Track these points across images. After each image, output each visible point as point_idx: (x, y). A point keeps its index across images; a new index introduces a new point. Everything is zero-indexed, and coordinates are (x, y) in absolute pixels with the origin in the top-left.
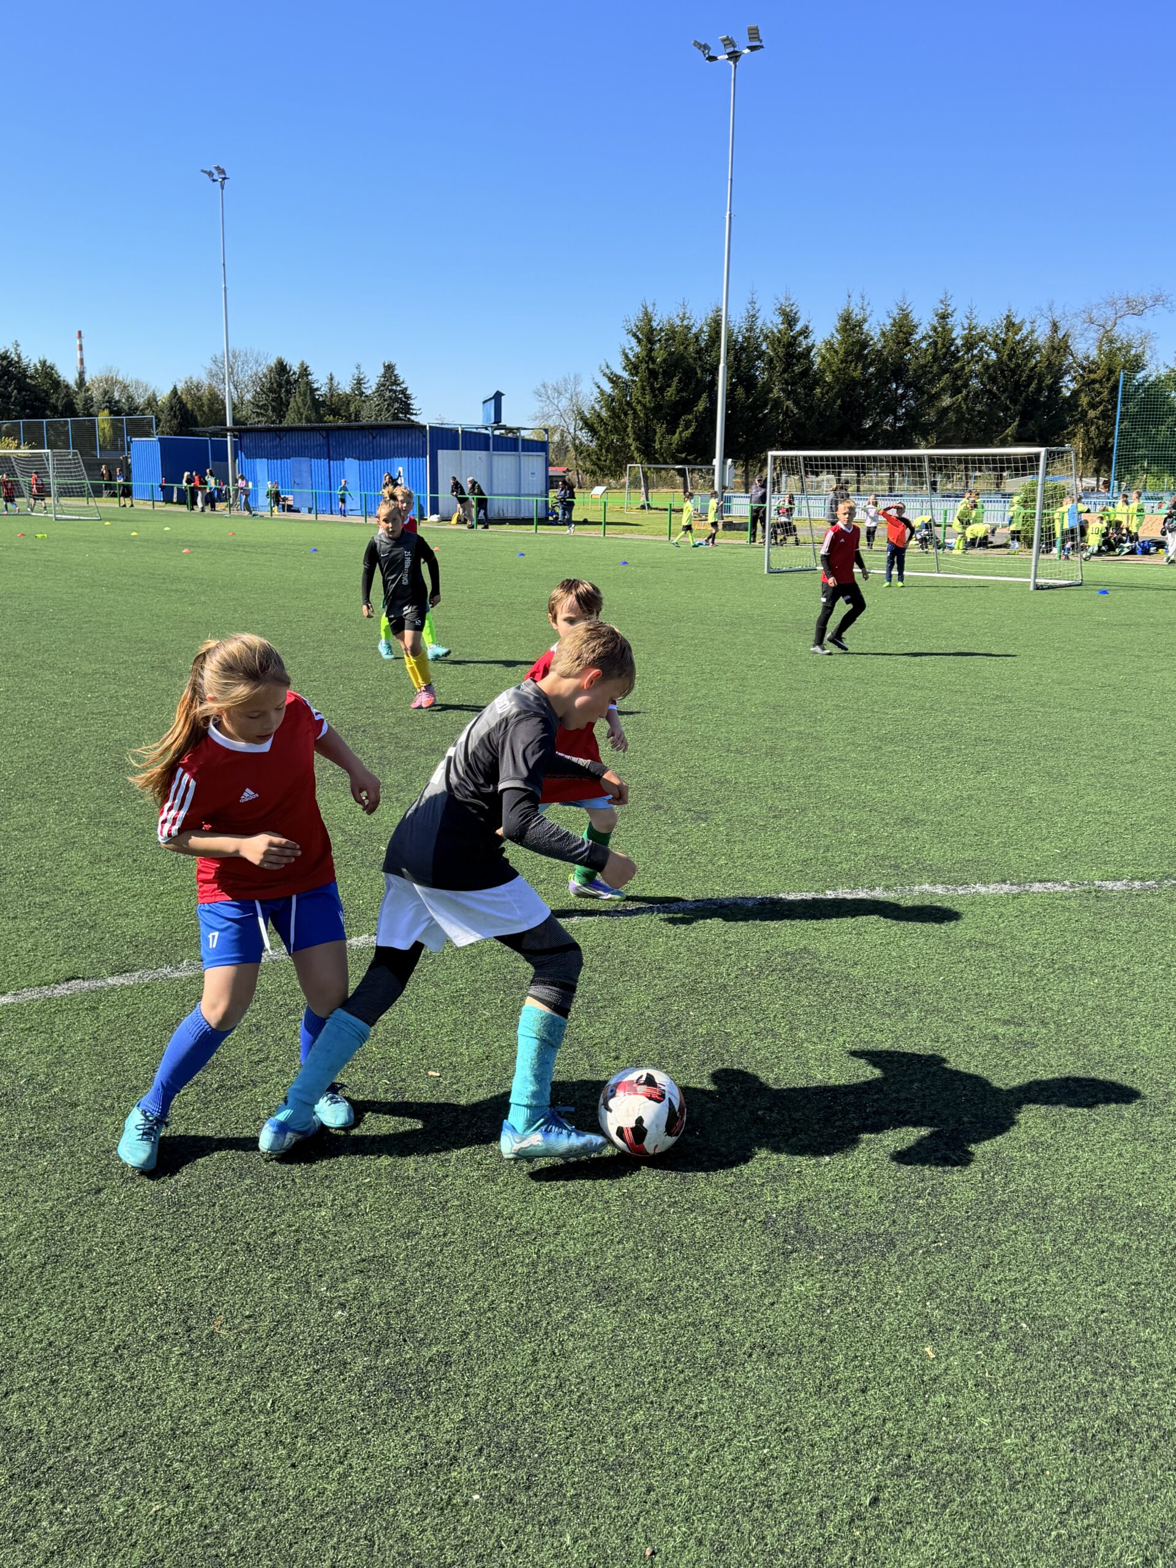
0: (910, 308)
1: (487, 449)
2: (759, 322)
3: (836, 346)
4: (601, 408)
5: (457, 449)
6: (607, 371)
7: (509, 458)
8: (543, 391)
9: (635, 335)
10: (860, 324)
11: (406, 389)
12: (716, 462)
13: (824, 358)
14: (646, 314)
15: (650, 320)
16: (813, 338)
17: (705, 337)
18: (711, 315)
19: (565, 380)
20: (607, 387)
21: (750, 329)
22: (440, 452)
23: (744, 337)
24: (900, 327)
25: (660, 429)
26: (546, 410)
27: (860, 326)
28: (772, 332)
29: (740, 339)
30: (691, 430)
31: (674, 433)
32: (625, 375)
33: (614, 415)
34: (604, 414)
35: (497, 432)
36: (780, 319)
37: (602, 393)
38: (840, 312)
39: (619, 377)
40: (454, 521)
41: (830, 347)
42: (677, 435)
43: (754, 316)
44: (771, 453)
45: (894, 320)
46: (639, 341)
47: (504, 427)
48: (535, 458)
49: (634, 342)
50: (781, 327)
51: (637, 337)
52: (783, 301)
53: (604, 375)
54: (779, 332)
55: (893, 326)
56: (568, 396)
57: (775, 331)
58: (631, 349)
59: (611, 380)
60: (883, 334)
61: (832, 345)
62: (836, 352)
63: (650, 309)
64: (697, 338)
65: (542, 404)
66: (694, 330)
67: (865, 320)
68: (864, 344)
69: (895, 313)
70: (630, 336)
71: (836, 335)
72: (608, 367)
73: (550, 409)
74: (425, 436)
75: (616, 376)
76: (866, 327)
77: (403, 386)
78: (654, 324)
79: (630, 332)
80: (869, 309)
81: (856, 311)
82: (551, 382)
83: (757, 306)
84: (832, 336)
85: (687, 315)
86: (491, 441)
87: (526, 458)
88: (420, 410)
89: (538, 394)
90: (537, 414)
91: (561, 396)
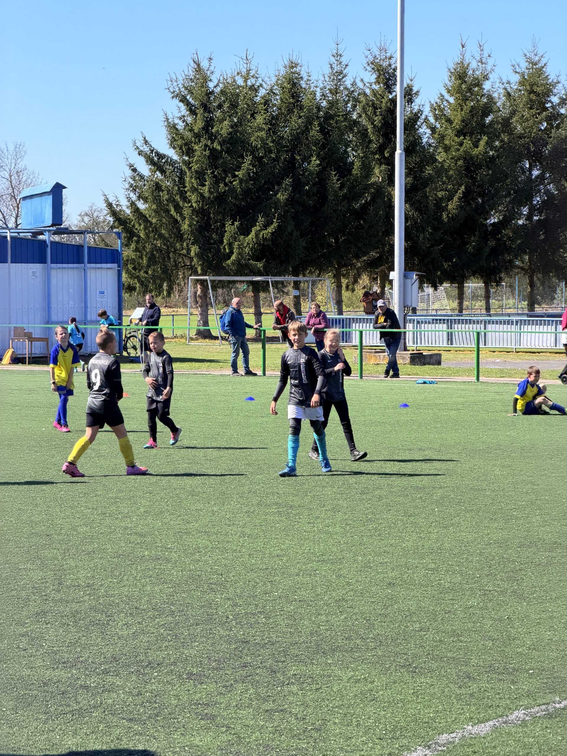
0: (544, 61)
1: (42, 260)
4: (140, 198)
5: (5, 261)
6: (146, 149)
7: (71, 272)
10: (479, 82)
12: (394, 275)
14: (199, 70)
15: (206, 79)
24: (532, 85)
35: (57, 238)
36: (373, 78)
37: (138, 177)
40: (7, 359)
46: (191, 108)
47: (67, 231)
48: (104, 272)
53: (142, 153)
54: (374, 93)
55: (521, 83)
58: (180, 118)
69: (524, 65)
78: (211, 85)
83: (344, 60)
84: (443, 99)
86: (49, 250)
87: (93, 271)
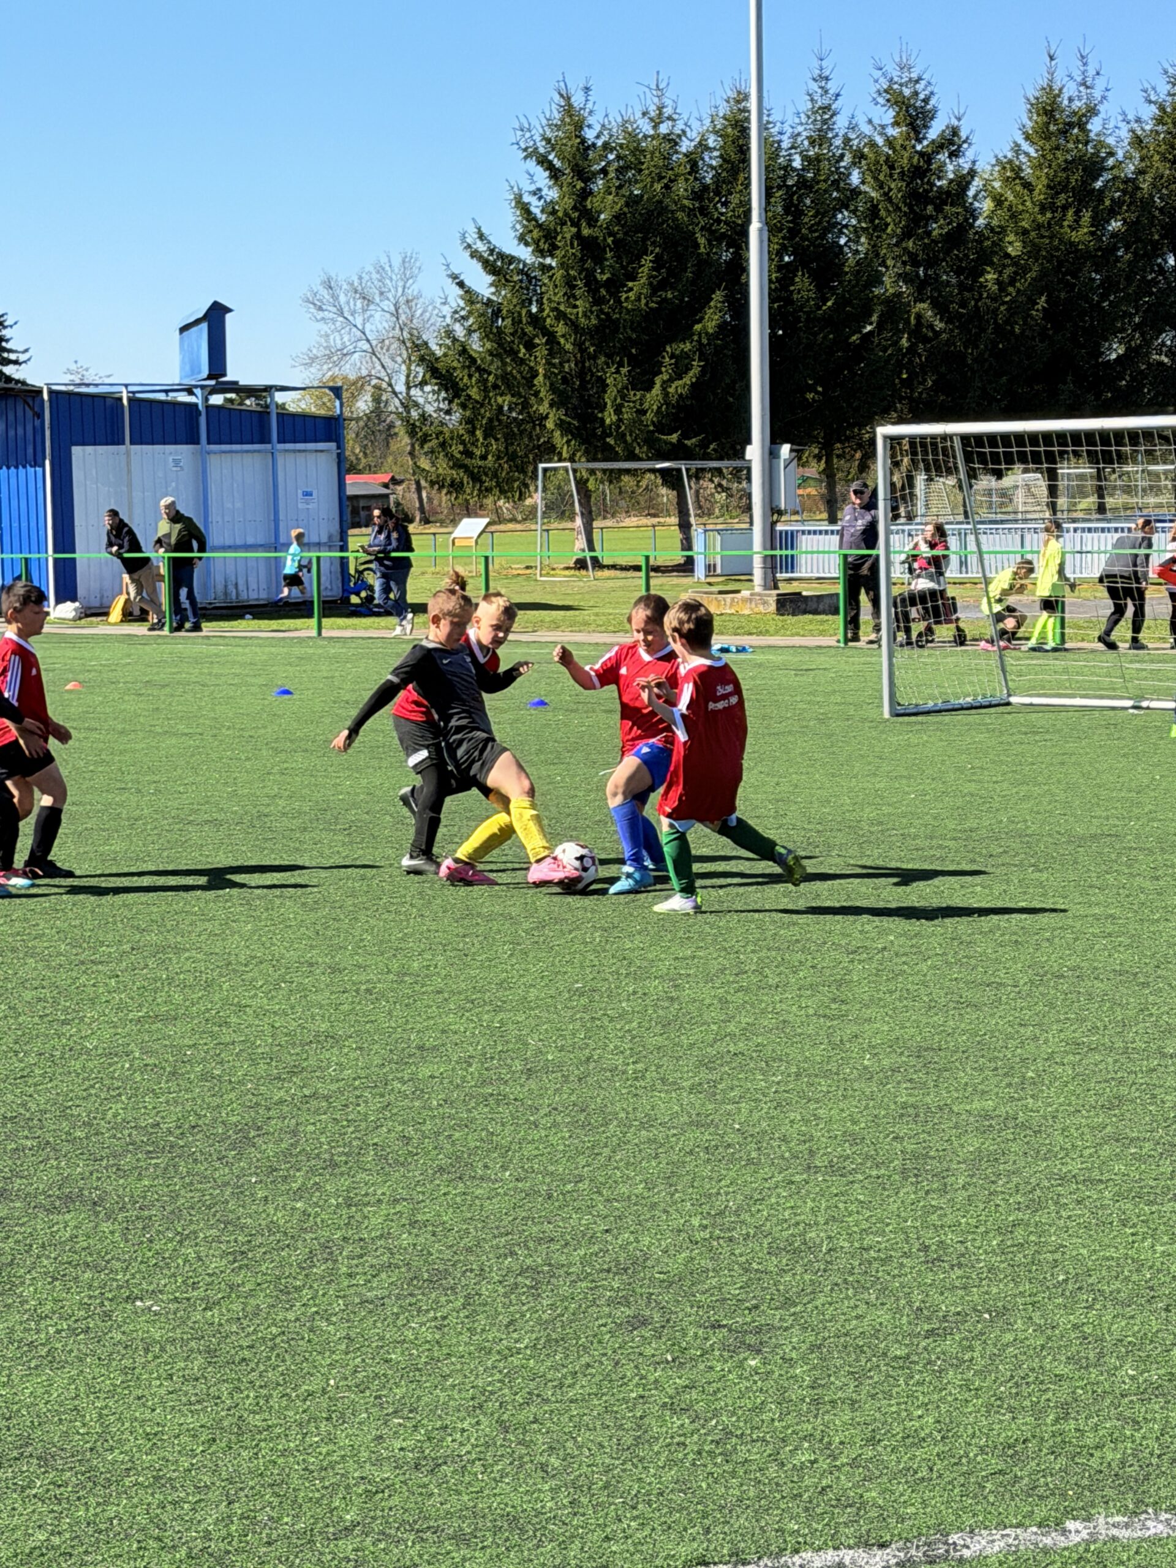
1: (193, 440)
2: (841, 123)
3: (1027, 171)
4: (470, 332)
5: (119, 441)
6: (481, 247)
7: (248, 459)
8: (325, 294)
9: (543, 161)
10: (1080, 121)
12: (754, 453)
13: (999, 201)
14: (568, 109)
15: (579, 125)
16: (970, 154)
17: (712, 159)
18: (724, 109)
19: (380, 269)
20: (482, 284)
21: (820, 139)
22: (76, 450)
23: (805, 158)
25: (615, 379)
26: (336, 341)
27: (1082, 126)
28: (873, 144)
29: (797, 163)
30: (688, 379)
31: (649, 387)
32: (525, 254)
33: (503, 348)
34: (476, 345)
35: (217, 400)
36: (889, 115)
37: (470, 296)
38: (1032, 93)
39: (511, 259)
40: (116, 614)
41: (1012, 173)
42: (657, 390)
43: (826, 108)
44: (883, 431)
45: (1162, 108)
46: (555, 174)
47: (233, 387)
48: (311, 457)
49: (542, 177)
50: (893, 132)
51: (550, 167)
52: (895, 74)
53: (475, 254)
54: (890, 142)
56: (388, 306)
57: (880, 141)
58: (537, 192)
59: (489, 267)
60: (1137, 141)
61: (1017, 170)
62: (1028, 186)
63: (577, 100)
64: (693, 161)
65: (324, 328)
66: (685, 146)
67: (1092, 111)
68: (1093, 166)
69: (1163, 89)
70: (532, 165)
71: (1026, 146)
72: (481, 236)
73: (343, 338)
74: (40, 415)
75: (502, 256)
76: (1094, 126)
78: (590, 135)
79: (531, 153)
80: (1100, 85)
81: (1070, 90)
82: (345, 273)
83: (833, 86)
84: (1017, 149)
85: (667, 111)
86: (203, 421)
87: (290, 457)
88: (26, 351)
89: (315, 304)
90: (315, 351)
91: (372, 307)
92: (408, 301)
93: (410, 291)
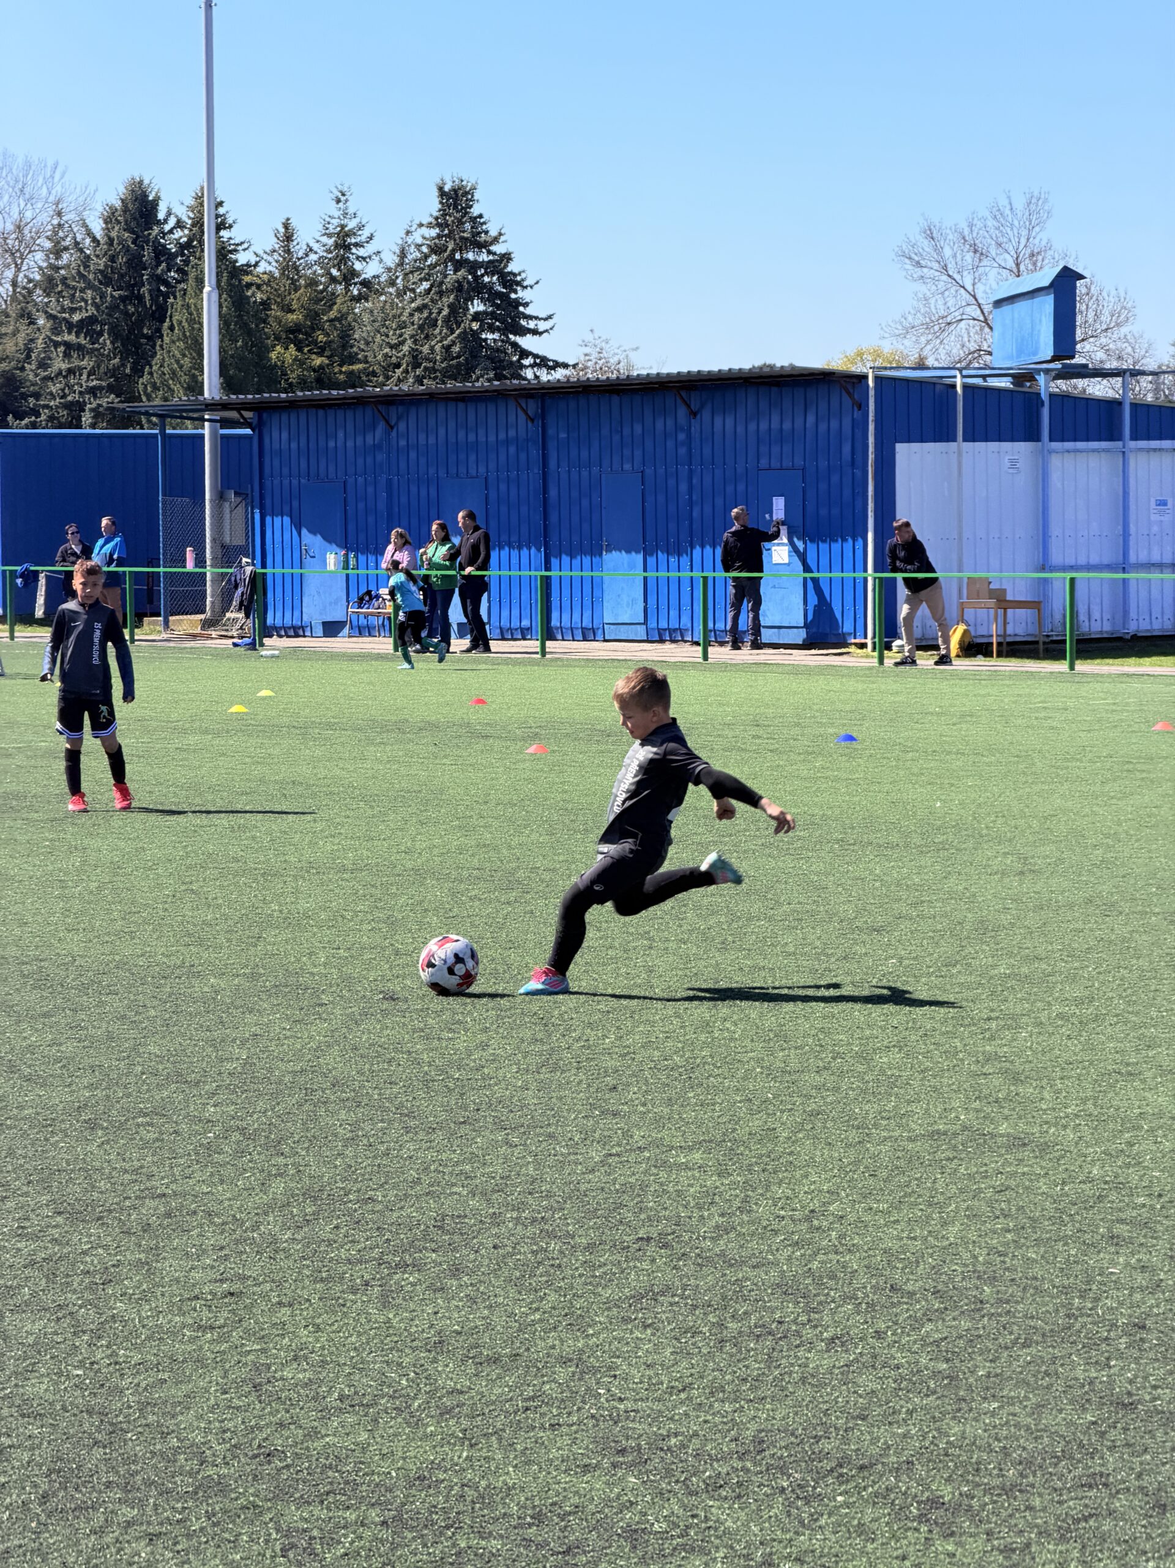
8: (925, 245)
11: (507, 257)
19: (997, 214)
22: (899, 447)
26: (938, 307)
48: (1167, 458)
65: (923, 289)
74: (862, 406)
77: (498, 249)
86: (1045, 412)
87: (1142, 458)
88: (550, 317)
89: (910, 258)
90: (910, 318)
91: (985, 262)
92: (1032, 255)
93: (1037, 241)
